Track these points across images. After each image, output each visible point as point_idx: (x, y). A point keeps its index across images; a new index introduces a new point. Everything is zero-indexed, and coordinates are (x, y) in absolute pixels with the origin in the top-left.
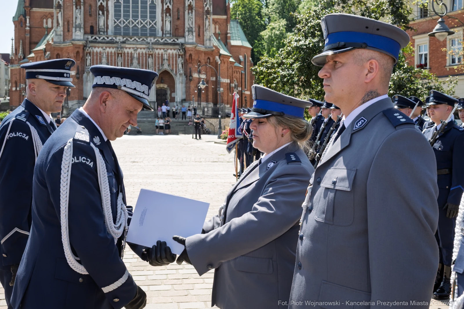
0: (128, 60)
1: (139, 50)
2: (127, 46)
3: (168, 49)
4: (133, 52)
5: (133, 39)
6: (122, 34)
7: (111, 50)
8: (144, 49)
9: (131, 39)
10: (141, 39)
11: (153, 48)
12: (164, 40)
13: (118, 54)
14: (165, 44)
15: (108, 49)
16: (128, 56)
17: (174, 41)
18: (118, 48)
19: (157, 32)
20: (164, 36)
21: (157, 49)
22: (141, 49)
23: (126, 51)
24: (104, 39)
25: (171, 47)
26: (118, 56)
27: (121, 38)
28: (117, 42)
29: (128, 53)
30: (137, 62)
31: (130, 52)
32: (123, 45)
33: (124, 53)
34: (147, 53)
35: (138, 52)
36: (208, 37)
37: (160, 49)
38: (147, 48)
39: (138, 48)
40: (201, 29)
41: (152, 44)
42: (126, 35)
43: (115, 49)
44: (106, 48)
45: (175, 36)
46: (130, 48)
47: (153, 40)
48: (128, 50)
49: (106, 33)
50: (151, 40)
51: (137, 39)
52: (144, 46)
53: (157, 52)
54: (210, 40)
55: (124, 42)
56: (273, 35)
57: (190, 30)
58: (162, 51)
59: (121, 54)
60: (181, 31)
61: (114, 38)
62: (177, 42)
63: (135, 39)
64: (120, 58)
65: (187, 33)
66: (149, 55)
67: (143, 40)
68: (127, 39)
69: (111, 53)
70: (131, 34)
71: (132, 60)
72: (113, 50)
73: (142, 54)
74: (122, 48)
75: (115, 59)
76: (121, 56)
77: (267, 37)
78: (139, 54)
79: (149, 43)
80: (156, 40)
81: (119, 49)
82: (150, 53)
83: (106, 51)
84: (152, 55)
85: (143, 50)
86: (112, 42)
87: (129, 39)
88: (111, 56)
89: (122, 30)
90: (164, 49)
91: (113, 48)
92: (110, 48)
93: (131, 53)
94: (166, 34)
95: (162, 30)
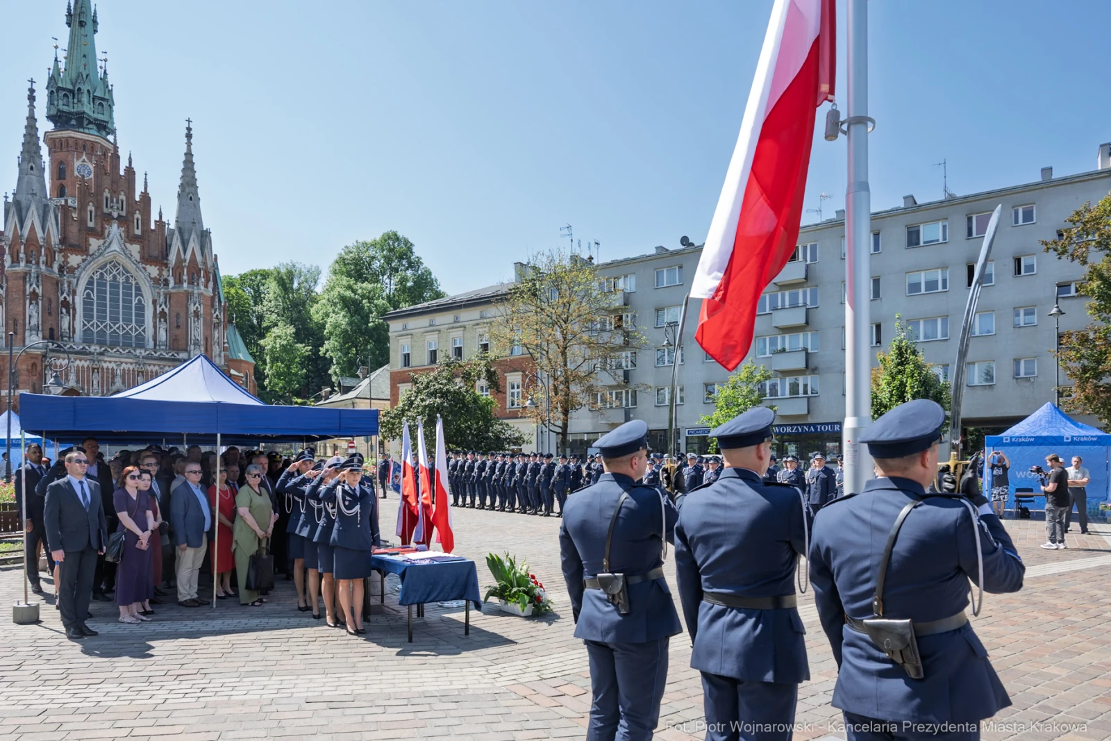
0: (108, 377)
1: (124, 364)
2: (106, 359)
3: (165, 366)
4: (115, 368)
5: (115, 350)
6: (95, 342)
7: (84, 363)
8: (131, 364)
9: (112, 349)
10: (127, 351)
11: (144, 364)
12: (158, 353)
13: (93, 369)
14: (160, 359)
15: (78, 362)
16: (108, 373)
17: (173, 355)
18: (94, 362)
19: (146, 342)
20: (157, 348)
21: (150, 365)
22: (126, 363)
23: (105, 365)
24: (71, 347)
25: (170, 364)
26: (93, 372)
27: (98, 348)
28: (90, 353)
29: (108, 369)
30: (121, 381)
31: (110, 367)
32: (101, 358)
33: (103, 368)
34: (136, 369)
35: (122, 368)
36: (218, 353)
37: (154, 365)
38: (136, 363)
39: (122, 363)
40: (209, 343)
41: (143, 358)
42: (101, 343)
43: (88, 363)
44: (75, 359)
45: (173, 350)
46: (110, 362)
47: (144, 354)
48: (108, 364)
49: (72, 340)
50: (141, 353)
51: (121, 350)
52: (131, 360)
53: (150, 368)
54: (220, 356)
55: (101, 354)
56: (278, 346)
57: (197, 344)
58: (157, 368)
59: (98, 369)
60: (182, 342)
61: (87, 348)
62: (178, 357)
63: (118, 351)
64: (96, 374)
65: (192, 347)
66: (138, 372)
67: (129, 352)
68: (106, 350)
69: (83, 367)
70: (108, 343)
71: (113, 378)
72: (86, 364)
73: (129, 370)
74: (99, 361)
75: (88, 376)
76: (98, 372)
77: (269, 347)
78: (124, 369)
79: (138, 357)
80: (147, 352)
81: (96, 363)
82: (140, 370)
83: (76, 364)
84: (142, 372)
85: (129, 365)
86: (83, 352)
87: (109, 350)
88: (83, 371)
89: (95, 335)
90: (159, 365)
91: (86, 361)
92: (81, 360)
93: (113, 369)
94: (159, 345)
95: (155, 340)
